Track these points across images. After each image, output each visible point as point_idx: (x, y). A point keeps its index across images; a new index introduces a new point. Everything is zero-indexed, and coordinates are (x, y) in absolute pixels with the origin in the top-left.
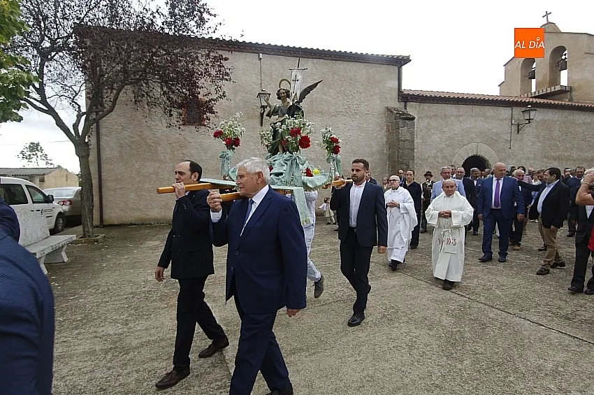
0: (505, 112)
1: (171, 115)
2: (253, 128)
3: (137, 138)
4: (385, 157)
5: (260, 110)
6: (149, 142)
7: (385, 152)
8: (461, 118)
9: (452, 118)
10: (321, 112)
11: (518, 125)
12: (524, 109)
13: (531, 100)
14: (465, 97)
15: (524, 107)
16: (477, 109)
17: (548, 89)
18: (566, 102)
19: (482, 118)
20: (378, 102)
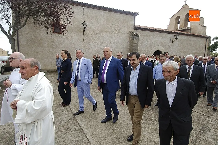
0: (169, 36)
1: (48, 29)
2: (81, 36)
3: (34, 37)
4: (128, 49)
5: (83, 29)
6: (39, 39)
7: (128, 47)
8: (154, 37)
9: (151, 37)
10: (106, 31)
11: (173, 40)
12: (175, 35)
13: (178, 32)
14: (156, 29)
15: (175, 34)
16: (160, 34)
17: (184, 28)
18: (189, 33)
19: (161, 37)
20: (127, 29)
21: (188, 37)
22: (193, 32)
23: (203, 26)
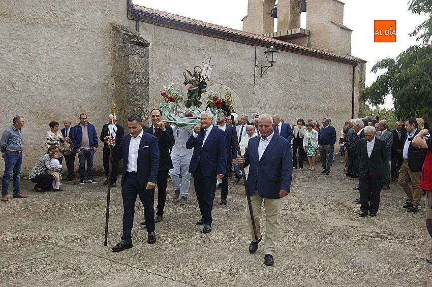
0: (249, 51)
4: (110, 94)
7: (110, 86)
8: (204, 53)
9: (194, 51)
11: (262, 68)
12: (267, 50)
13: (274, 40)
15: (267, 47)
16: (220, 42)
17: (289, 31)
18: (304, 47)
19: (226, 55)
21: (306, 59)
22: (316, 45)
23: (341, 28)
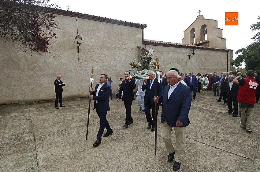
0: (184, 50)
2: (74, 54)
3: (7, 57)
5: (77, 45)
6: (15, 59)
8: (168, 53)
9: (164, 52)
10: (108, 47)
11: (189, 56)
12: (191, 49)
15: (191, 48)
16: (174, 49)
17: (200, 42)
18: (206, 47)
19: (176, 53)
20: (134, 44)
21: (207, 51)
22: (211, 46)
23: (222, 38)
